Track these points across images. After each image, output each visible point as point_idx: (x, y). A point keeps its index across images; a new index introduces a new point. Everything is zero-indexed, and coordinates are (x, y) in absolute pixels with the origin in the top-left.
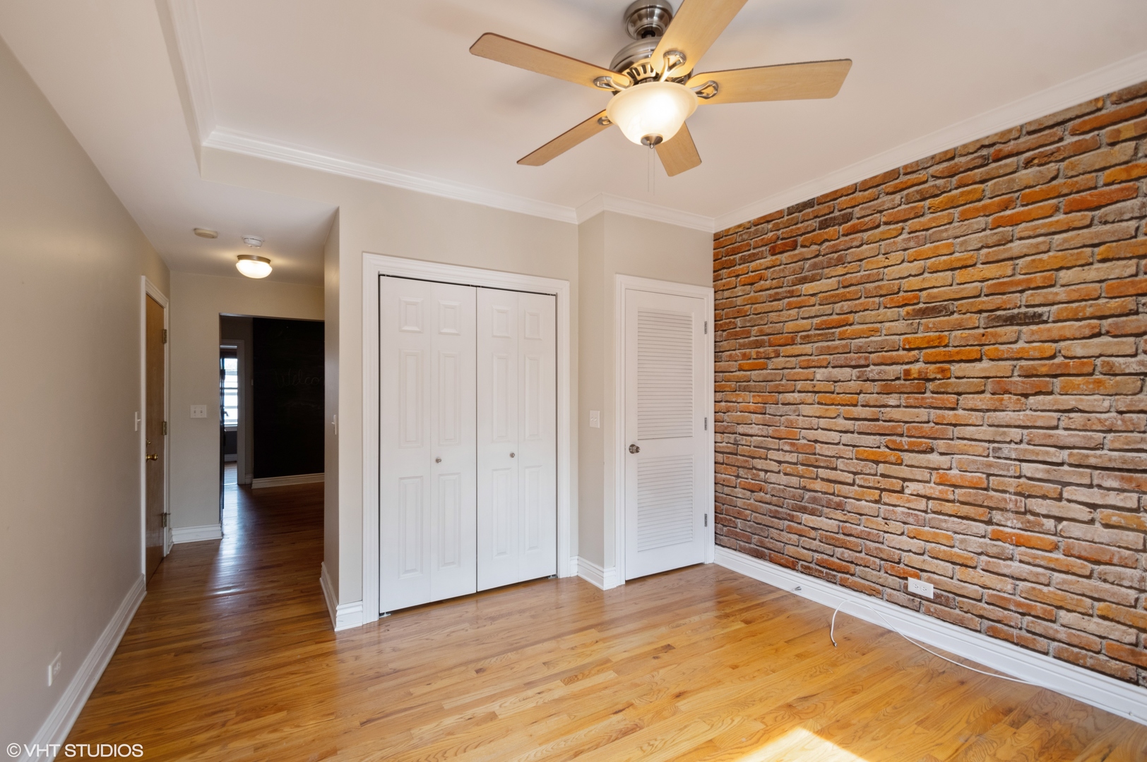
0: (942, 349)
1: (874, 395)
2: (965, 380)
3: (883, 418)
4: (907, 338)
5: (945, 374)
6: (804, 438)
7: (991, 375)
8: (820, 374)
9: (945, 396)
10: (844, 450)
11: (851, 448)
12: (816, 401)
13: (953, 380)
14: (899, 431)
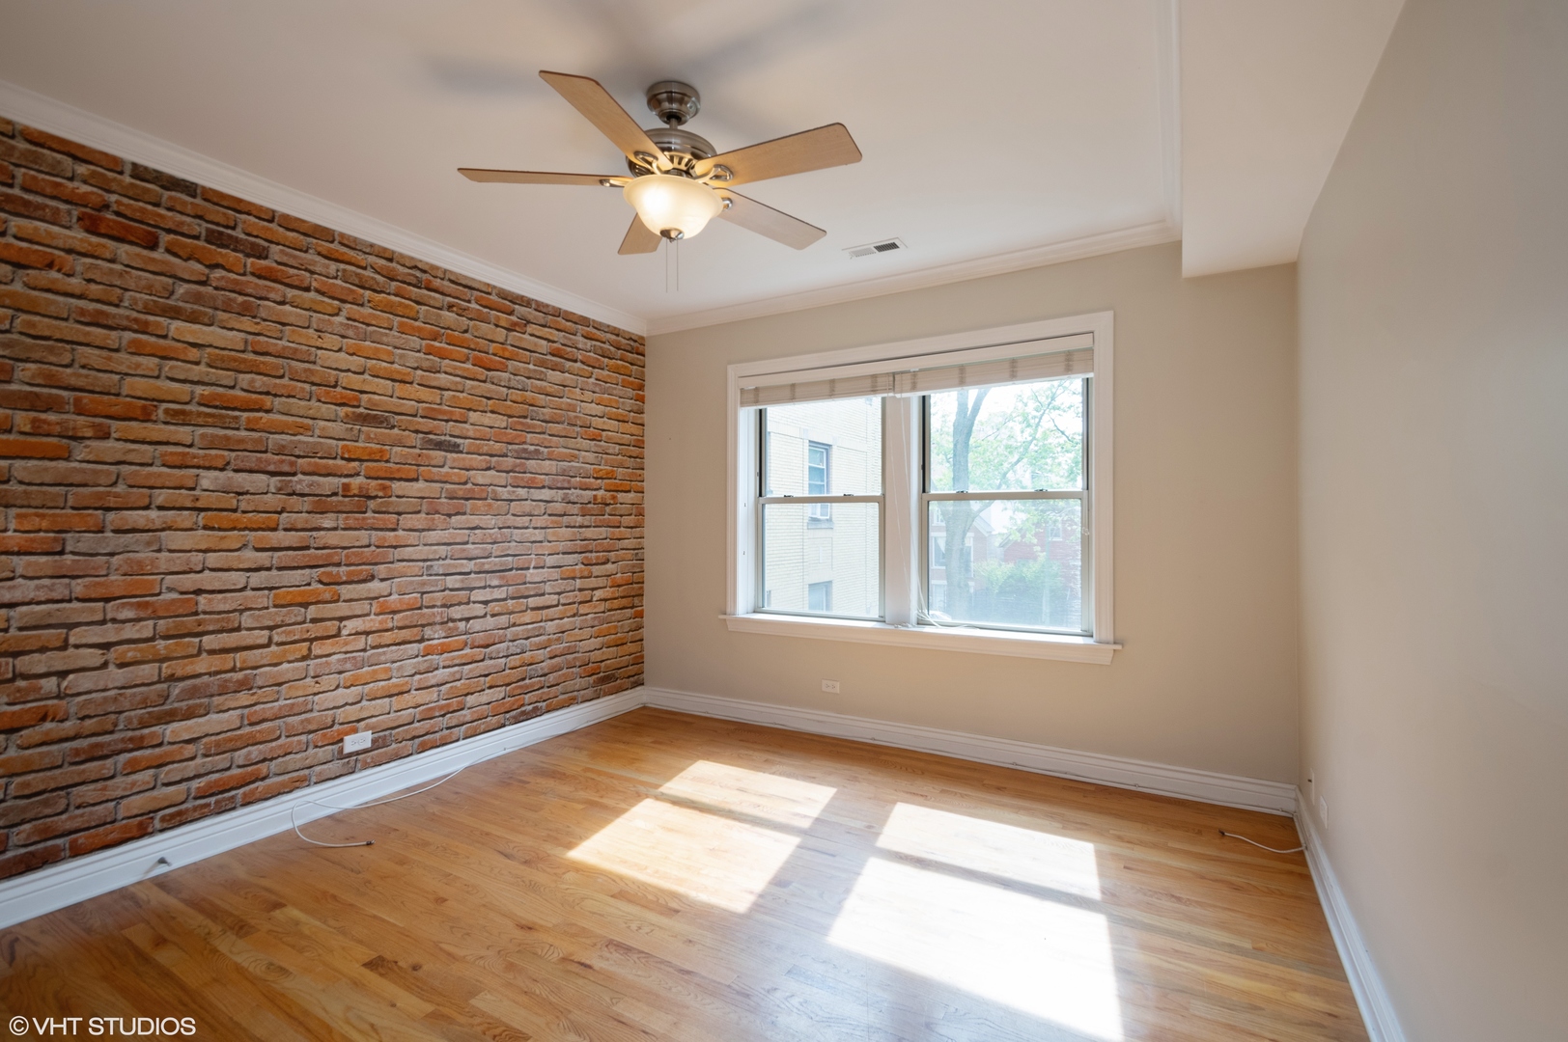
0: (383, 464)
1: (303, 514)
2: (404, 499)
3: (315, 545)
4: (346, 446)
5: (387, 492)
6: (170, 590)
7: (426, 495)
8: (208, 479)
9: (387, 516)
10: (254, 596)
11: (266, 592)
12: (201, 524)
13: (394, 499)
14: (336, 559)
